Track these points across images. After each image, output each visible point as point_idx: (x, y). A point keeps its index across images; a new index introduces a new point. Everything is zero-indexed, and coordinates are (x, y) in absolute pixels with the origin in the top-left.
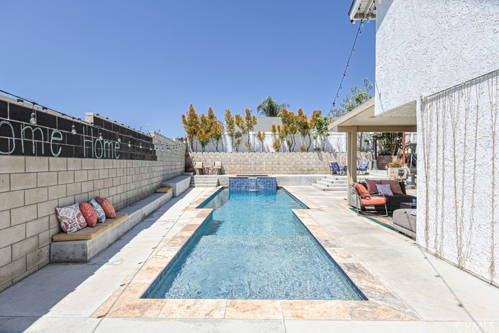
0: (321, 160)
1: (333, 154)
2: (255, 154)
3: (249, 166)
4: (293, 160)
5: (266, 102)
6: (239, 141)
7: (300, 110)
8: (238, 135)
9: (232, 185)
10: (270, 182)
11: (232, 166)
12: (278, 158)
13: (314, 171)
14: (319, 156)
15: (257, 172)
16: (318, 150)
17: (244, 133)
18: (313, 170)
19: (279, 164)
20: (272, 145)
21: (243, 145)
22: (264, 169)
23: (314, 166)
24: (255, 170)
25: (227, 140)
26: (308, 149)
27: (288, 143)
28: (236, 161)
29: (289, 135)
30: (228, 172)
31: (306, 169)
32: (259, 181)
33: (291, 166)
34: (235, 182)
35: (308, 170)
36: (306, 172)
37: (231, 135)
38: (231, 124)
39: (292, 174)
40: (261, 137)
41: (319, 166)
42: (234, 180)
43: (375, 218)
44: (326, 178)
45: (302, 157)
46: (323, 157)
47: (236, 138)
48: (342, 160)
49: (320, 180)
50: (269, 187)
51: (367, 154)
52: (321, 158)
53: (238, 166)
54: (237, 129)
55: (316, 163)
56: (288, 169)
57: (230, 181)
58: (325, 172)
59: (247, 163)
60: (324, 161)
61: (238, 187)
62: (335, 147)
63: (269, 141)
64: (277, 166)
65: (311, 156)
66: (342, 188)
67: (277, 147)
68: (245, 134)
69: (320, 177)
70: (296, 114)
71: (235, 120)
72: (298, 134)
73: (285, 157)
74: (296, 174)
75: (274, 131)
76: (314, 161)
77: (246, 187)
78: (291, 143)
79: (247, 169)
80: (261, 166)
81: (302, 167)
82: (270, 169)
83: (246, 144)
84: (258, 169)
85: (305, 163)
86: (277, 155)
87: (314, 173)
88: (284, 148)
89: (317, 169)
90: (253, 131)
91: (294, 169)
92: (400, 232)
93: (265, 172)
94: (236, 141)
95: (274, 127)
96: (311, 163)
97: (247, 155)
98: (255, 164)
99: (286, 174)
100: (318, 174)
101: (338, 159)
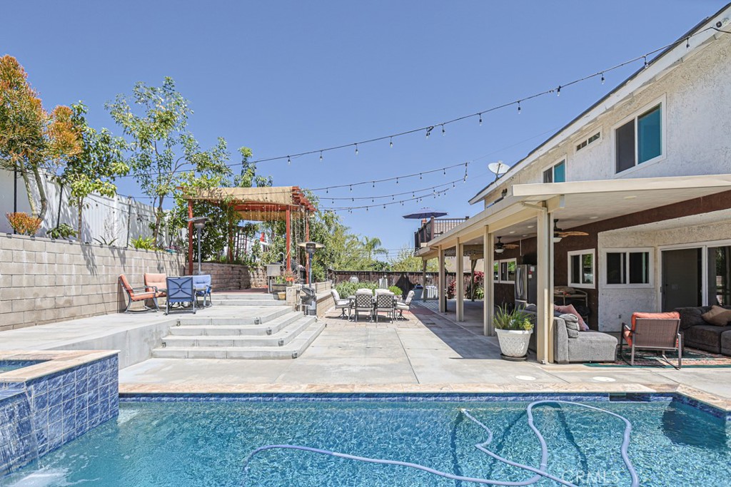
0: (92, 271)
1: (119, 253)
13: (73, 310)
14: (85, 255)
18: (69, 304)
23: (73, 291)
31: (48, 303)
35: (56, 307)
36: (50, 314)
41: (89, 290)
46: (97, 260)
48: (136, 270)
49: (170, 333)
52: (91, 264)
55: (78, 279)
58: (101, 308)
60: (99, 273)
65: (66, 257)
76: (74, 272)
81: (37, 295)
85: (46, 281)
87: (73, 317)
89: (82, 300)
96: (65, 280)
100: (84, 316)
101: (127, 268)
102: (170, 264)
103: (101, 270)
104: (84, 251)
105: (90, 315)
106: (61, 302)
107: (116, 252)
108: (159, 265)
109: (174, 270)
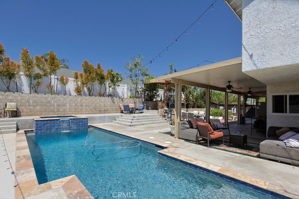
0: (114, 103)
1: (121, 99)
2: (58, 97)
3: (52, 108)
4: (93, 102)
5: (48, 55)
6: (38, 83)
7: (99, 64)
8: (38, 76)
9: (39, 128)
10: (82, 122)
11: (31, 108)
12: (81, 101)
13: (108, 112)
14: (112, 100)
15: (60, 113)
16: (110, 95)
17: (45, 75)
18: (108, 110)
19: (82, 106)
20: (74, 90)
21: (43, 87)
22: (68, 110)
23: (109, 108)
24: (59, 111)
25: (24, 81)
26: (103, 95)
27: (89, 89)
28: (35, 102)
29: (89, 83)
30: (25, 114)
31: (103, 110)
32: (72, 122)
33: (91, 107)
34: (44, 124)
35: (105, 111)
36: (103, 112)
37: (29, 76)
38: (29, 65)
39: (92, 114)
40: (63, 81)
41: (113, 107)
42: (42, 123)
43: (219, 148)
44: (122, 116)
45: (100, 101)
46: (115, 101)
47: (35, 79)
48: (126, 103)
49: (118, 118)
50: (82, 126)
51: (140, 100)
52: (113, 102)
53: (38, 108)
54: (37, 70)
55: (110, 105)
56: (89, 110)
57: (37, 124)
58: (116, 111)
59: (49, 104)
60: (115, 104)
61: (47, 130)
62: (121, 95)
63: (71, 86)
64: (80, 108)
65: (107, 100)
66: (140, 123)
67: (79, 91)
68: (45, 77)
69: (118, 116)
70: (96, 67)
71: (35, 61)
72: (97, 83)
73: (87, 100)
74: (96, 113)
75: (76, 78)
76: (109, 103)
77: (57, 129)
78: (91, 89)
79: (49, 110)
80: (64, 108)
81: (101, 108)
82: (74, 110)
83: (48, 86)
84: (61, 110)
85: (103, 105)
86: (80, 98)
87: (108, 113)
88: (84, 93)
89: (111, 110)
90: (55, 75)
91: (94, 110)
92: (270, 160)
93: (68, 113)
94: (35, 82)
95: (76, 74)
96: (107, 105)
97: (49, 97)
98: (58, 105)
99: (88, 114)
100: (111, 113)
101: (124, 103)
102: (139, 101)
103: (116, 103)
104: (112, 99)
105: (113, 113)
106: (106, 110)
107: (120, 99)
108: (134, 102)
109: (140, 103)
